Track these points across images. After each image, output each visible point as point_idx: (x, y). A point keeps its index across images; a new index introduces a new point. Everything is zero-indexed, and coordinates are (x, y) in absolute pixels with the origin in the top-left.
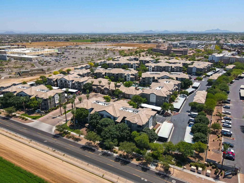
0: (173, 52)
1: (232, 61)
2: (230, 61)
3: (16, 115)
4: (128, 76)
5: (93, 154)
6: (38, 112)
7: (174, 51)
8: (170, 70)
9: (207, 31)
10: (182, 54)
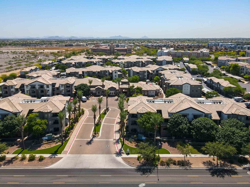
0: (116, 51)
1: (179, 55)
2: (177, 55)
3: (5, 156)
4: (116, 72)
5: (241, 176)
6: (48, 140)
7: (118, 50)
8: (141, 66)
9: (111, 37)
10: (126, 52)
